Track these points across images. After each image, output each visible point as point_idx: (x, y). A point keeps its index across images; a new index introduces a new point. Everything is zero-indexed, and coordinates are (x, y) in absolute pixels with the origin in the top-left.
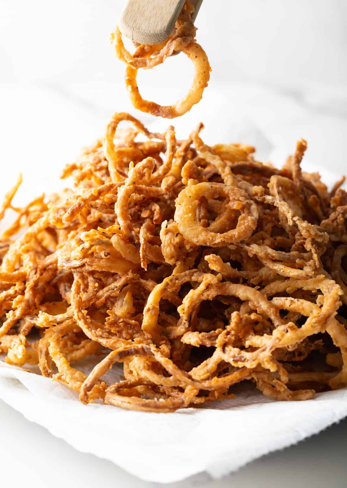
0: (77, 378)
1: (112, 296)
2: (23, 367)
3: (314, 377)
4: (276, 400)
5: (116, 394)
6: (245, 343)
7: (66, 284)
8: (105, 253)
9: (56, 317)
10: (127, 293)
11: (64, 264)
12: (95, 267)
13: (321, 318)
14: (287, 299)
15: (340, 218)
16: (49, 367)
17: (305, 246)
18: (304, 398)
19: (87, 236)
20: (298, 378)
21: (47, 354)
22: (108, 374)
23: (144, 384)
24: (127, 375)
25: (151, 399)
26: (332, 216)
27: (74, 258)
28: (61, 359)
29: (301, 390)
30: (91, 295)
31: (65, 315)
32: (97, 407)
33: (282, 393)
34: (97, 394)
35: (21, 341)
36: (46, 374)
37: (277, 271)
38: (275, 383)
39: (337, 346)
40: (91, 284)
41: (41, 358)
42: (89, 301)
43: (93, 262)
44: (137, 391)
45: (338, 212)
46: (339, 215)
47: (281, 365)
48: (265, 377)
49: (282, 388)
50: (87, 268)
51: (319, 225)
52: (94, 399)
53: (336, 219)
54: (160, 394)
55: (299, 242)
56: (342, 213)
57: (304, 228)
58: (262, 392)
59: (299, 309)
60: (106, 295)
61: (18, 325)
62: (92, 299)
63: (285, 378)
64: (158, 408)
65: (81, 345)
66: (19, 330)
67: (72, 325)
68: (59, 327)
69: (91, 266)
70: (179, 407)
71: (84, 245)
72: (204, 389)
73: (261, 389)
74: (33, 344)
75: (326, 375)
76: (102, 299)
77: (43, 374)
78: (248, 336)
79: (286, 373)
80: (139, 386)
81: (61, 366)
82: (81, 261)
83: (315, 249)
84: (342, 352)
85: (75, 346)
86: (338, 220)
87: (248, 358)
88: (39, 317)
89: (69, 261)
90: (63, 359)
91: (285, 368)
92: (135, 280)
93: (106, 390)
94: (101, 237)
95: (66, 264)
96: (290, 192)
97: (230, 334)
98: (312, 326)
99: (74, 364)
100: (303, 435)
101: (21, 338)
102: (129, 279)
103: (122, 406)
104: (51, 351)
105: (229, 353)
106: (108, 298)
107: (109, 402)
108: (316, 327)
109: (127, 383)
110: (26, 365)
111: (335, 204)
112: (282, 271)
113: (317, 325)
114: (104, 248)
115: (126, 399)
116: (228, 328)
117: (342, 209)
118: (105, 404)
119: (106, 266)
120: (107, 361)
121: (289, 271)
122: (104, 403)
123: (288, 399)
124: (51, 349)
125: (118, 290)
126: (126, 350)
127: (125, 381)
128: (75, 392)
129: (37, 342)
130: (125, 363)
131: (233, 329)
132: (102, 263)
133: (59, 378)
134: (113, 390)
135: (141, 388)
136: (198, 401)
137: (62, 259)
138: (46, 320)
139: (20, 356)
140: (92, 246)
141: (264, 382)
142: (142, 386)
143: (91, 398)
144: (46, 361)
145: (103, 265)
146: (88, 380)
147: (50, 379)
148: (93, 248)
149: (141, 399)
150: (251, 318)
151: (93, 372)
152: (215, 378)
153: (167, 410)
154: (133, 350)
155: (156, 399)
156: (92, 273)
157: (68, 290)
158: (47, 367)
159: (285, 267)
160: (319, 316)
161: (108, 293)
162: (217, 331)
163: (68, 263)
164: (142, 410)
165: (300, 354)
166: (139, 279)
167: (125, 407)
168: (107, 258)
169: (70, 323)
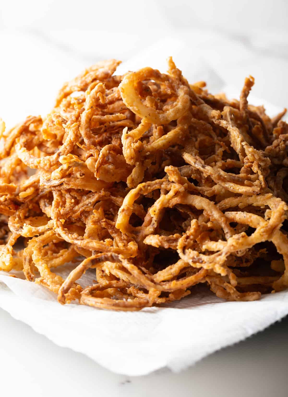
0: (57, 281)
1: (86, 210)
2: (10, 272)
3: (260, 280)
4: (227, 300)
5: (90, 296)
6: (202, 247)
7: (46, 200)
8: (80, 173)
9: (38, 228)
10: (100, 209)
11: (46, 184)
12: (72, 185)
13: (269, 228)
14: (237, 213)
15: (281, 145)
16: (32, 272)
17: (252, 168)
18: (251, 299)
19: (65, 159)
20: (245, 281)
21: (31, 260)
22: (82, 279)
23: (114, 287)
24: (99, 279)
25: (121, 299)
26: (275, 142)
27: (54, 178)
28: (43, 265)
29: (249, 292)
30: (68, 209)
31: (46, 227)
32: (73, 307)
33: (231, 294)
34: (73, 296)
35: (8, 250)
36: (30, 278)
37: (228, 188)
38: (226, 286)
39: (280, 253)
40: (68, 201)
41: (25, 264)
42: (66, 215)
43: (70, 181)
44: (108, 293)
45: (280, 139)
46: (281, 142)
47: (230, 270)
48: (217, 281)
49: (232, 291)
50: (65, 186)
51: (264, 151)
52: (71, 301)
53: (279, 145)
54: (127, 295)
55: (247, 165)
56: (284, 141)
57: (249, 152)
58: (215, 294)
59: (248, 221)
60: (81, 210)
61: (6, 236)
62: (69, 213)
63: (234, 282)
64: (126, 307)
65: (60, 254)
66: (7, 240)
67: (52, 236)
68: (41, 238)
69: (69, 184)
70: (144, 306)
71: (63, 166)
72: (165, 291)
73: (214, 291)
74: (18, 253)
75: (271, 279)
76: (77, 213)
77: (27, 278)
78: (204, 242)
79: (236, 277)
80: (109, 289)
81: (43, 271)
82: (60, 180)
83: (261, 171)
84: (285, 258)
85: (55, 255)
86: (280, 147)
87: (205, 260)
88: (23, 229)
89: (49, 181)
90: (44, 265)
91: (234, 273)
92: (107, 197)
93: (81, 293)
94: (77, 160)
95: (47, 183)
96: (239, 122)
97: (189, 238)
98: (260, 235)
99: (54, 270)
100: (250, 332)
101: (9, 248)
102: (101, 196)
103: (96, 306)
104: (34, 258)
105: (189, 255)
106: (83, 212)
107: (84, 303)
108: (264, 236)
109: (100, 287)
110: (13, 271)
111: (277, 134)
112: (232, 188)
113: (265, 234)
114: (80, 169)
115: (99, 300)
116: (188, 233)
117: (283, 137)
118: (81, 304)
119: (81, 185)
120: (82, 268)
121: (238, 188)
122: (79, 304)
123: (237, 299)
124: (34, 256)
125: (91, 205)
126: (98, 258)
127: (97, 285)
128: (54, 293)
129: (22, 251)
130: (97, 269)
131: (192, 234)
132: (78, 182)
133: (42, 281)
134: (87, 293)
135: (111, 290)
136: (160, 301)
137: (43, 179)
138: (30, 231)
139: (8, 264)
140: (69, 167)
141: (216, 285)
142: (112, 289)
143: (68, 299)
144: (29, 267)
145: (78, 183)
146: (65, 284)
147: (32, 282)
148: (70, 169)
149: (111, 300)
150: (207, 226)
151: (69, 276)
152: (174, 282)
153: (134, 308)
154: (103, 258)
155: (124, 300)
156: (69, 191)
157: (47, 206)
158: (30, 272)
159: (234, 185)
160: (267, 227)
161: (83, 208)
162: (175, 236)
163: (49, 182)
164: (113, 310)
165: (247, 261)
166: (110, 196)
167: (99, 307)
168: (82, 178)
169: (51, 234)
